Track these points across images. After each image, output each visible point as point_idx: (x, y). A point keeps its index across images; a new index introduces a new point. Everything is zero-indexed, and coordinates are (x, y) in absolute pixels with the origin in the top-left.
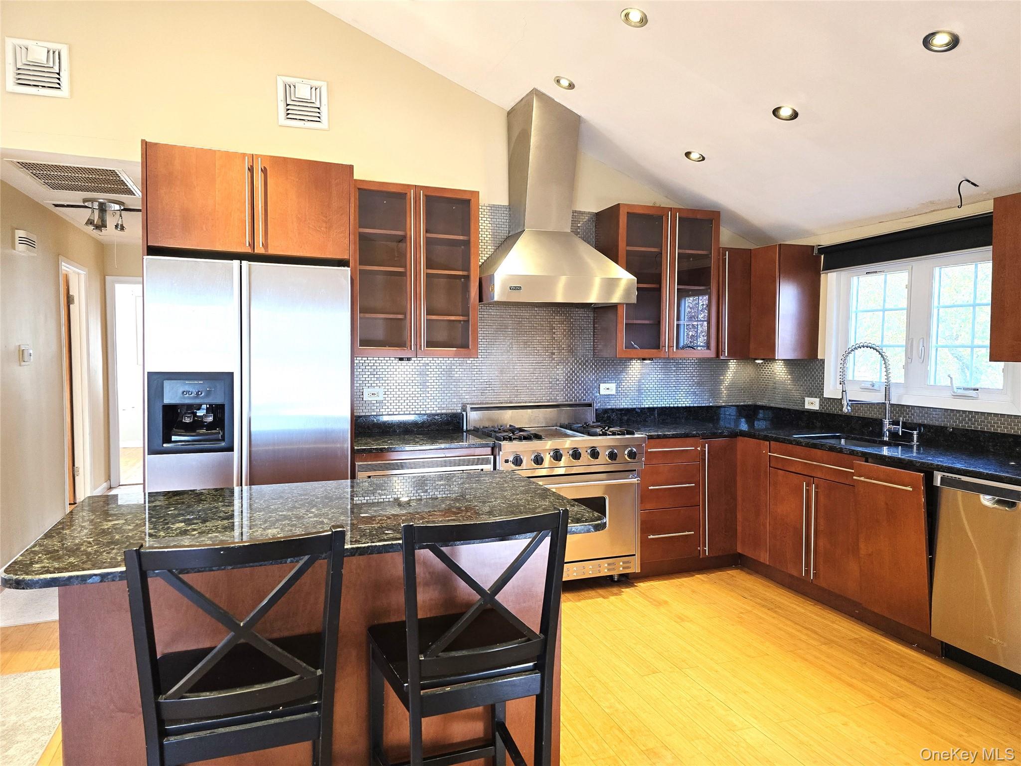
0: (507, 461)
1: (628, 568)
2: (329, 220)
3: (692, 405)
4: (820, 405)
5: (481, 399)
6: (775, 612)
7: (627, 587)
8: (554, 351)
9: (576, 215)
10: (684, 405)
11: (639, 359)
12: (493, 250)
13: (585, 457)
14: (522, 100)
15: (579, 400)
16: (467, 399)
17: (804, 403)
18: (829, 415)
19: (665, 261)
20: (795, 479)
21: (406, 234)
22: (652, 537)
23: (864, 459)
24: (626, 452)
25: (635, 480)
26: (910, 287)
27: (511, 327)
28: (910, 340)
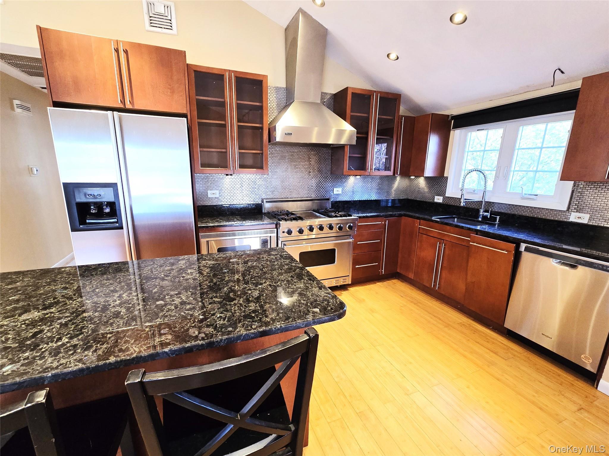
0: (284, 232)
1: (345, 282)
2: (172, 87)
3: (378, 199)
4: (443, 200)
5: (271, 196)
6: (418, 306)
7: (344, 291)
8: (310, 171)
9: (323, 94)
10: (374, 199)
11: (354, 176)
12: (277, 114)
13: (326, 229)
14: (293, 18)
15: (323, 197)
16: (264, 196)
17: (434, 199)
18: (447, 205)
19: (371, 122)
20: (432, 240)
21: (225, 100)
22: (357, 266)
23: (476, 233)
24: (347, 226)
25: (351, 240)
26: (503, 138)
27: (287, 158)
28: (498, 167)
